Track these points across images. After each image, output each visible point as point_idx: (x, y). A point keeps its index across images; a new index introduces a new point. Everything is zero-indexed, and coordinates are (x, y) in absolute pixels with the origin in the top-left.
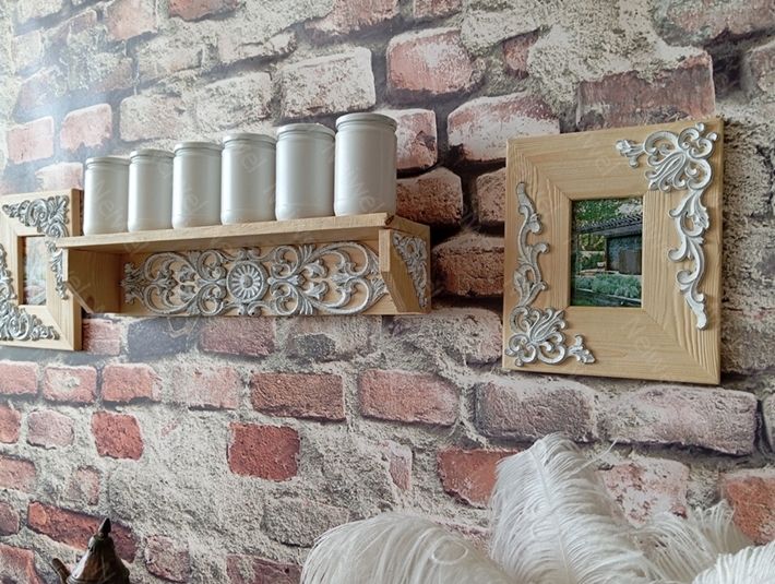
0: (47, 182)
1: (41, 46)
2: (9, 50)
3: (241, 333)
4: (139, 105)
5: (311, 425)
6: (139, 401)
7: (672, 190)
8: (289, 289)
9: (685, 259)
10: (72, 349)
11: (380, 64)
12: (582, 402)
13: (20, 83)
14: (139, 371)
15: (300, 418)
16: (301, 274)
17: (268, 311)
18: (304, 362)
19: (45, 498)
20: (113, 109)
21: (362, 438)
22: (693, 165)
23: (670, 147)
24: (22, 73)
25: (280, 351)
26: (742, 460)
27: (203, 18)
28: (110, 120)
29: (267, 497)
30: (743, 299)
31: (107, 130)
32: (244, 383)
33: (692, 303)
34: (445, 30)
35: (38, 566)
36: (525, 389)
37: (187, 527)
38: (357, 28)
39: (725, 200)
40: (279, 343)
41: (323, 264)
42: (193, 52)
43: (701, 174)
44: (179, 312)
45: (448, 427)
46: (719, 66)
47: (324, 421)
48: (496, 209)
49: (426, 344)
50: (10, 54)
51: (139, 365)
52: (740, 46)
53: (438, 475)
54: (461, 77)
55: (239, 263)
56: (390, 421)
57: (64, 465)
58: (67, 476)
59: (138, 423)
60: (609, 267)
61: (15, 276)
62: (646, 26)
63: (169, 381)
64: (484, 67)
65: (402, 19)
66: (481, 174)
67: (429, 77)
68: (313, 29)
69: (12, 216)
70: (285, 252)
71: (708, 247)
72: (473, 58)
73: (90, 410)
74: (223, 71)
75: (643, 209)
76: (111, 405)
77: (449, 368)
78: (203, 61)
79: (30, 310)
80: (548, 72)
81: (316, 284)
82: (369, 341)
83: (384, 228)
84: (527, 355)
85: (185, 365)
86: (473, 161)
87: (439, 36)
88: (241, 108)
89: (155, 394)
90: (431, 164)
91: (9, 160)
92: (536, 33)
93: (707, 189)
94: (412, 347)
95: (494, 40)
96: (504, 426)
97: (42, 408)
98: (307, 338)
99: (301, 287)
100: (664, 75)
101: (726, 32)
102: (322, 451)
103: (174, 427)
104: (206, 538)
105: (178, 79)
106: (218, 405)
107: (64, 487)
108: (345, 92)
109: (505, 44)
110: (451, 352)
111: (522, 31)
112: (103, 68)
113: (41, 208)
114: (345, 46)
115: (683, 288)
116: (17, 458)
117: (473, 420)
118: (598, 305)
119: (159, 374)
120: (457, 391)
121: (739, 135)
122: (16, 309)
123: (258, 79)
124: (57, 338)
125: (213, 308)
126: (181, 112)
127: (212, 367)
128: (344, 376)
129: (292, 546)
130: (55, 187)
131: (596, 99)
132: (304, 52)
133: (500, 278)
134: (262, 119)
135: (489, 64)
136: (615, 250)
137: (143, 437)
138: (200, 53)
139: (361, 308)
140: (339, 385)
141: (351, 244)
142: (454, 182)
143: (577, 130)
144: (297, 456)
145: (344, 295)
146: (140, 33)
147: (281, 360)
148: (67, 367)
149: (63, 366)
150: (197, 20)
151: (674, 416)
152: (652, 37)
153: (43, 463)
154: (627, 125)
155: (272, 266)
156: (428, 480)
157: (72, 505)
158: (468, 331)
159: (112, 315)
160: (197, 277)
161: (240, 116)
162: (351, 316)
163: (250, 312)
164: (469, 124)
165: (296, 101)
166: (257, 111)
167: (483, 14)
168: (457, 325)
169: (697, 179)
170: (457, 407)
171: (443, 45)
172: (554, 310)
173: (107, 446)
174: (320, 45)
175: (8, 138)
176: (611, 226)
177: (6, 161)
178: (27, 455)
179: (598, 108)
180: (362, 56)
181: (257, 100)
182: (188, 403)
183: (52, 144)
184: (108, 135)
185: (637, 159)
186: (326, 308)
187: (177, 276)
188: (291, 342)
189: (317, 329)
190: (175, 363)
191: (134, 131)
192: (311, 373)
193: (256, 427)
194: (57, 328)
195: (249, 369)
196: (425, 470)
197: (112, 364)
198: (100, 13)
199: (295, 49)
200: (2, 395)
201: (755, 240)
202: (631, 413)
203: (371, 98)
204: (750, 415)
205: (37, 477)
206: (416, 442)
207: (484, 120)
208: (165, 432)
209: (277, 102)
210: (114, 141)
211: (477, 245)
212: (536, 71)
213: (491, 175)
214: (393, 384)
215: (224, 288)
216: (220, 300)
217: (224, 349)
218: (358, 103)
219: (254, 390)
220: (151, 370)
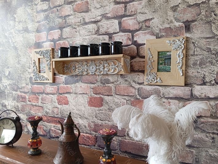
0: (45, 46)
1: (43, 16)
2: (35, 17)
3: (91, 78)
4: (67, 30)
5: (106, 96)
6: (67, 93)
7: (177, 50)
8: (101, 69)
9: (179, 63)
10: (52, 82)
11: (120, 23)
12: (159, 90)
13: (38, 24)
14: (67, 87)
15: (103, 95)
16: (104, 66)
17: (97, 74)
18: (104, 84)
19: (45, 114)
20: (61, 31)
21: (116, 99)
22: (181, 45)
23: (177, 42)
24: (38, 22)
25: (99, 82)
26: (188, 100)
27: (81, 12)
28: (60, 33)
29: (96, 111)
30: (189, 70)
31: (59, 35)
32: (91, 89)
33: (180, 71)
34: (133, 17)
35: (44, 129)
36: (149, 88)
37: (79, 118)
38: (115, 16)
39: (186, 52)
40: (99, 80)
41: (108, 64)
42: (79, 19)
43: (182, 47)
44: (78, 74)
45: (134, 96)
46: (186, 27)
47: (108, 95)
48: (143, 53)
49: (129, 80)
50: (35, 18)
51: (67, 85)
52: (190, 23)
53: (132, 105)
54: (137, 27)
55: (90, 64)
56: (122, 95)
57: (50, 107)
58: (51, 109)
59: (67, 97)
60: (165, 65)
61: (38, 67)
62: (172, 18)
63: (74, 89)
64: (141, 25)
65: (125, 15)
66: (141, 46)
67: (130, 27)
68: (106, 16)
69: (37, 54)
70: (100, 62)
71: (183, 61)
72: (139, 23)
73: (56, 95)
74: (86, 24)
75: (171, 53)
76: (61, 94)
77: (134, 84)
79: (41, 74)
80: (154, 27)
81: (107, 68)
82: (117, 79)
83: (122, 57)
84: (149, 81)
85: (78, 85)
86: (139, 44)
87: (132, 19)
88: (90, 32)
89: (71, 91)
90: (130, 44)
91: (35, 41)
92: (152, 19)
93: (183, 50)
94: (126, 81)
95: (143, 20)
96: (144, 95)
97: (44, 95)
98: (105, 79)
99: (104, 69)
100: (176, 28)
101: (187, 20)
102: (108, 101)
103: (76, 98)
104: (83, 120)
105: (76, 25)
106: (86, 93)
107: (50, 112)
108: (112, 29)
109: (146, 21)
110: (134, 81)
111: (149, 18)
112: (58, 22)
113: (44, 52)
114: (113, 20)
115: (178, 68)
116: (39, 106)
117: (138, 94)
118: (163, 72)
119: (72, 87)
120: (135, 89)
121: (189, 40)
122: (38, 74)
123: (94, 25)
124: (48, 80)
125: (85, 73)
126: (76, 32)
127: (84, 85)
129: (102, 120)
130: (47, 47)
131: (163, 32)
132: (104, 20)
133: (144, 67)
134: (95, 34)
135: (142, 24)
136: (166, 61)
137: (69, 100)
138: (81, 20)
139: (116, 73)
140: (111, 88)
141: (114, 60)
142: (135, 47)
143: (159, 38)
144: (103, 103)
145: (113, 70)
146: (67, 15)
147: (99, 84)
149: (49, 86)
150: (80, 13)
151: (176, 92)
152: (174, 21)
153: (45, 107)
154: (169, 37)
155: (98, 65)
157: (52, 115)
158: (138, 77)
159: (61, 75)
160: (81, 67)
161: (90, 33)
162: (114, 74)
163: (93, 74)
164: (138, 36)
165: (102, 30)
166: (94, 32)
167: (141, 15)
168: (135, 76)
169: (181, 48)
170: (135, 92)
171: (133, 20)
172: (154, 73)
173: (60, 102)
174: (107, 19)
175: (35, 37)
176: (165, 57)
177: (35, 42)
178: (41, 105)
179: (163, 34)
180: (116, 22)
181: (94, 30)
182: (79, 93)
183: (46, 38)
184: (60, 36)
185: (170, 44)
186: (109, 73)
187: (77, 67)
188: (101, 80)
189: (107, 77)
190: (76, 85)
191: (66, 36)
192: (106, 86)
193: (94, 97)
194: (48, 78)
195: (92, 85)
196: (129, 104)
197: (61, 85)
198: (57, 10)
199: (102, 20)
200: (34, 93)
201: (192, 59)
202: (168, 92)
203: (118, 30)
204: (190, 91)
205: (43, 110)
206: (127, 99)
207: (141, 35)
208: (74, 99)
209: (98, 31)
210: (61, 38)
211: (139, 60)
212: (151, 26)
213: (143, 46)
214: (122, 88)
215: (87, 69)
216: (86, 72)
217: (87, 82)
218: (115, 31)
219: (93, 90)
220: (70, 86)
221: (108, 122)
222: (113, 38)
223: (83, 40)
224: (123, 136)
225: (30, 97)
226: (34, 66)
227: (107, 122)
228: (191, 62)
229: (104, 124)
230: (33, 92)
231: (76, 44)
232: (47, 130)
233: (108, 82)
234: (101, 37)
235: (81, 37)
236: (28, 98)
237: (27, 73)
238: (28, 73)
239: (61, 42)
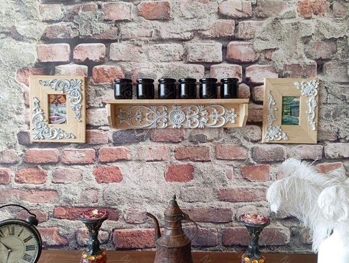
1: (61, 12)
2: (38, 9)
4: (120, 47)
5: (198, 163)
6: (118, 160)
7: (308, 96)
8: (195, 120)
9: (311, 113)
10: (83, 142)
11: (225, 49)
12: (283, 150)
13: (46, 26)
14: (120, 149)
15: (194, 161)
16: (199, 114)
17: (186, 126)
18: (196, 143)
19: (64, 204)
20: (106, 47)
21: (217, 166)
22: (313, 90)
23: (308, 85)
24: (48, 21)
25: (186, 140)
26: (319, 161)
27: (154, 20)
28: (104, 51)
29: (182, 188)
30: (321, 123)
31: (103, 54)
33: (312, 124)
34: (248, 43)
35: (61, 232)
36: (267, 148)
37: (146, 204)
38: (218, 36)
39: (319, 99)
40: (186, 137)
41: (208, 111)
42: (148, 31)
43: (315, 92)
44: (147, 127)
45: (245, 160)
46: (318, 66)
47: (203, 161)
48: (260, 97)
49: (238, 136)
50: (39, 12)
51: (119, 147)
52: (324, 61)
53: (241, 174)
54: (252, 58)
55: (175, 110)
56: (226, 160)
57: (77, 189)
58: (79, 193)
59: (120, 168)
60: (291, 115)
61: (46, 111)
62: (302, 53)
63: (136, 152)
64: (259, 56)
65: (234, 37)
66: (256, 86)
67: (241, 56)
68: (201, 34)
69: (45, 85)
70: (193, 107)
71: (316, 111)
72: (256, 53)
73: (92, 166)
74: (162, 40)
75: (300, 100)
76: (105, 163)
77: (245, 143)
78: (153, 35)
79: (56, 126)
80: (277, 61)
81: (205, 118)
82: (219, 136)
83: (246, 103)
84: (271, 138)
85: (144, 146)
86: (253, 83)
87: (246, 44)
88: (170, 55)
89: (129, 157)
90: (240, 82)
91: (38, 60)
92: (275, 49)
93: (316, 96)
94: (233, 137)
95: (263, 49)
96: (261, 158)
97: (61, 167)
98: (197, 135)
99: (199, 119)
100: (306, 66)
101: (321, 58)
102: (202, 171)
103: (139, 169)
104: (155, 205)
105: (141, 40)
106: (160, 159)
107: (77, 198)
108: (211, 56)
109: (266, 50)
110: (245, 138)
111: (271, 48)
112: (101, 29)
113: (66, 84)
114: (212, 41)
115: (311, 120)
116: (46, 190)
117: (252, 157)
118: (288, 124)
119: (131, 150)
120: (248, 149)
123: (178, 46)
124: (75, 138)
125: (163, 126)
126: (141, 53)
127: (155, 146)
128: (210, 147)
129: (191, 202)
131: (289, 70)
132: (197, 40)
133: (262, 117)
134: (180, 61)
135: (261, 55)
136: (292, 110)
137: (122, 173)
138: (152, 32)
139: (221, 125)
140: (208, 150)
141: (219, 106)
142: (248, 88)
143: (283, 77)
144: (193, 173)
145: (215, 122)
146: (122, 19)
147: (187, 143)
148: (76, 149)
149: (74, 149)
150: (150, 20)
151: (305, 152)
152: (304, 56)
153: (63, 190)
154: (295, 77)
155: (188, 112)
156: (238, 176)
157: (82, 204)
158: (251, 132)
160: (155, 114)
161: (170, 58)
162: (215, 128)
163: (179, 127)
164: (252, 71)
165: (193, 56)
166: (178, 57)
167: (261, 41)
168: (248, 130)
169: (314, 94)
170: (247, 154)
171: (247, 47)
172: (278, 126)
173: (100, 178)
174: (203, 39)
175: (37, 49)
177: (36, 60)
178: (52, 188)
179: (289, 72)
180: (219, 45)
181: (177, 54)
182: (146, 159)
183: (68, 56)
184: (103, 57)
185: (300, 87)
186: (209, 125)
187: (146, 114)
188: (191, 136)
189: (200, 132)
190: (138, 146)
191: (117, 56)
192: (198, 147)
193: (177, 165)
194: (75, 134)
195: (174, 146)
196: (237, 173)
197: (104, 147)
199: (193, 38)
200: (33, 163)
201: (324, 109)
202: (294, 152)
203: (221, 59)
204: (321, 151)
205: (59, 196)
206: (234, 165)
207: (257, 71)
208: (134, 171)
209: (186, 55)
210: (106, 59)
211: (254, 107)
212: (273, 59)
213: (259, 87)
214: (227, 148)
215: (167, 119)
216: (165, 123)
217: (163, 140)
218: (216, 60)
219: (176, 153)
220: (126, 148)
221: (203, 203)
222: (211, 70)
223: (156, 69)
224: (227, 222)
225: (21, 173)
226: (35, 110)
227: (200, 204)
228: (323, 113)
229: (196, 208)
230: (30, 163)
231: (140, 73)
232: (67, 234)
233: (203, 139)
234: (191, 66)
235: (150, 63)
236: (14, 174)
237: (12, 124)
238: (15, 122)
239: (106, 67)
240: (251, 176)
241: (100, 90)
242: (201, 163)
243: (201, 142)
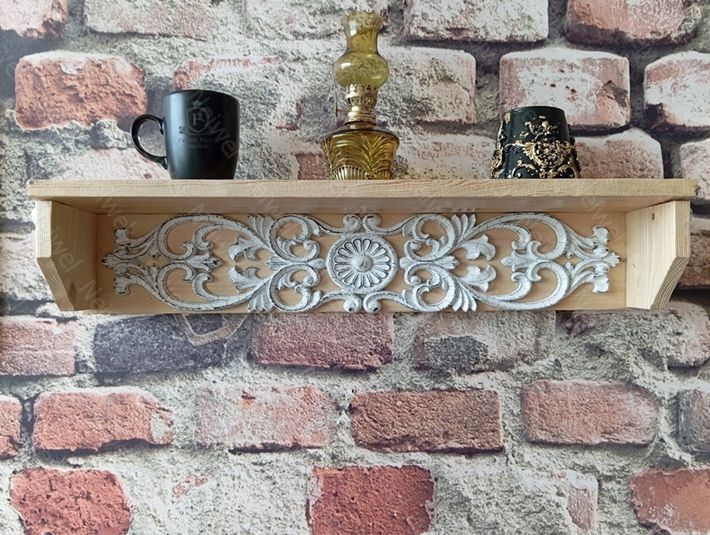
3: (333, 336)
5: (452, 460)
6: (115, 446)
8: (436, 276)
14: (121, 400)
15: (432, 451)
16: (457, 254)
17: (399, 305)
18: (440, 374)
21: (528, 471)
25: (400, 360)
31: (57, 6)
32: (339, 408)
40: (399, 349)
41: (489, 242)
44: (233, 306)
45: (645, 446)
47: (470, 453)
49: (615, 346)
51: (120, 390)
53: (632, 505)
54: (669, 25)
55: (349, 236)
56: (568, 445)
59: (119, 479)
63: (187, 412)
64: (699, 16)
66: (685, 141)
67: (625, 16)
70: (430, 223)
72: (688, 3)
73: (5, 468)
76: (60, 456)
77: (645, 374)
81: (483, 269)
82: (537, 344)
85: (221, 386)
86: (676, 126)
89: (159, 431)
90: (623, 124)
94: (598, 351)
98: (444, 342)
99: (456, 272)
102: (467, 493)
103: (200, 482)
106: (289, 442)
108: (503, 15)
110: (648, 355)
117: (675, 435)
119: (165, 402)
120: (657, 402)
125: (299, 301)
127: (267, 385)
128: (501, 391)
135: (706, 13)
137: (131, 502)
139: (556, 300)
140: (494, 404)
141: (539, 217)
142: (654, 147)
144: (428, 504)
145: (527, 285)
147: (403, 374)
155: (409, 243)
156: (619, 514)
158: (670, 329)
160: (268, 254)
162: (519, 312)
163: (368, 308)
164: (671, 80)
165: (429, 14)
168: (655, 322)
170: (656, 421)
173: (44, 522)
182: (230, 443)
184: (58, 16)
186: (497, 300)
187: (229, 252)
188: (419, 345)
189: (460, 330)
190: (199, 384)
191: (113, 16)
192: (451, 389)
193: (359, 470)
195: (348, 388)
196: (615, 501)
197: (58, 389)
203: (542, 28)
206: (603, 468)
207: (690, 79)
208: (180, 491)
209: (397, 9)
210: (71, 27)
213: (697, 144)
214: (572, 398)
215: (320, 272)
216: (312, 290)
217: (301, 359)
218: (522, 33)
219: (356, 418)
220: (148, 396)
222: (504, 74)
223: (274, 66)
233: (470, 359)
234: (420, 55)
235: (252, 43)
239: (71, 60)
240: (670, 513)
241: (45, 154)
242: (463, 458)
243: (461, 371)
